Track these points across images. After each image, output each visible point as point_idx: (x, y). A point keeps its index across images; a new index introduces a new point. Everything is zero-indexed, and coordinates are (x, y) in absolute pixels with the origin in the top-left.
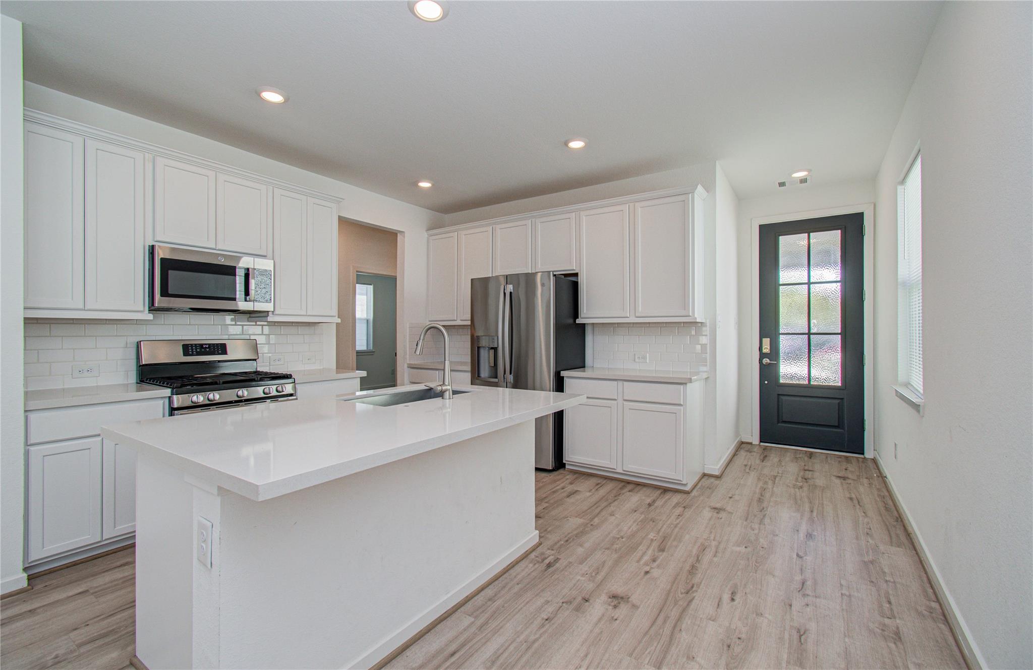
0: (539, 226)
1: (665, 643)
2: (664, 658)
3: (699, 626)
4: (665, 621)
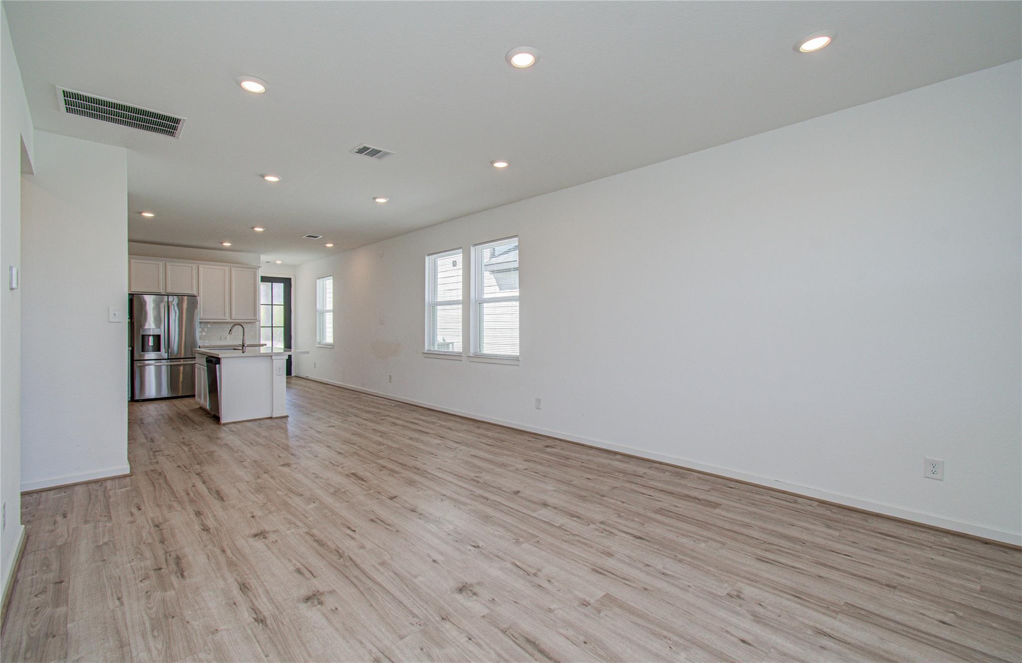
0: (169, 267)
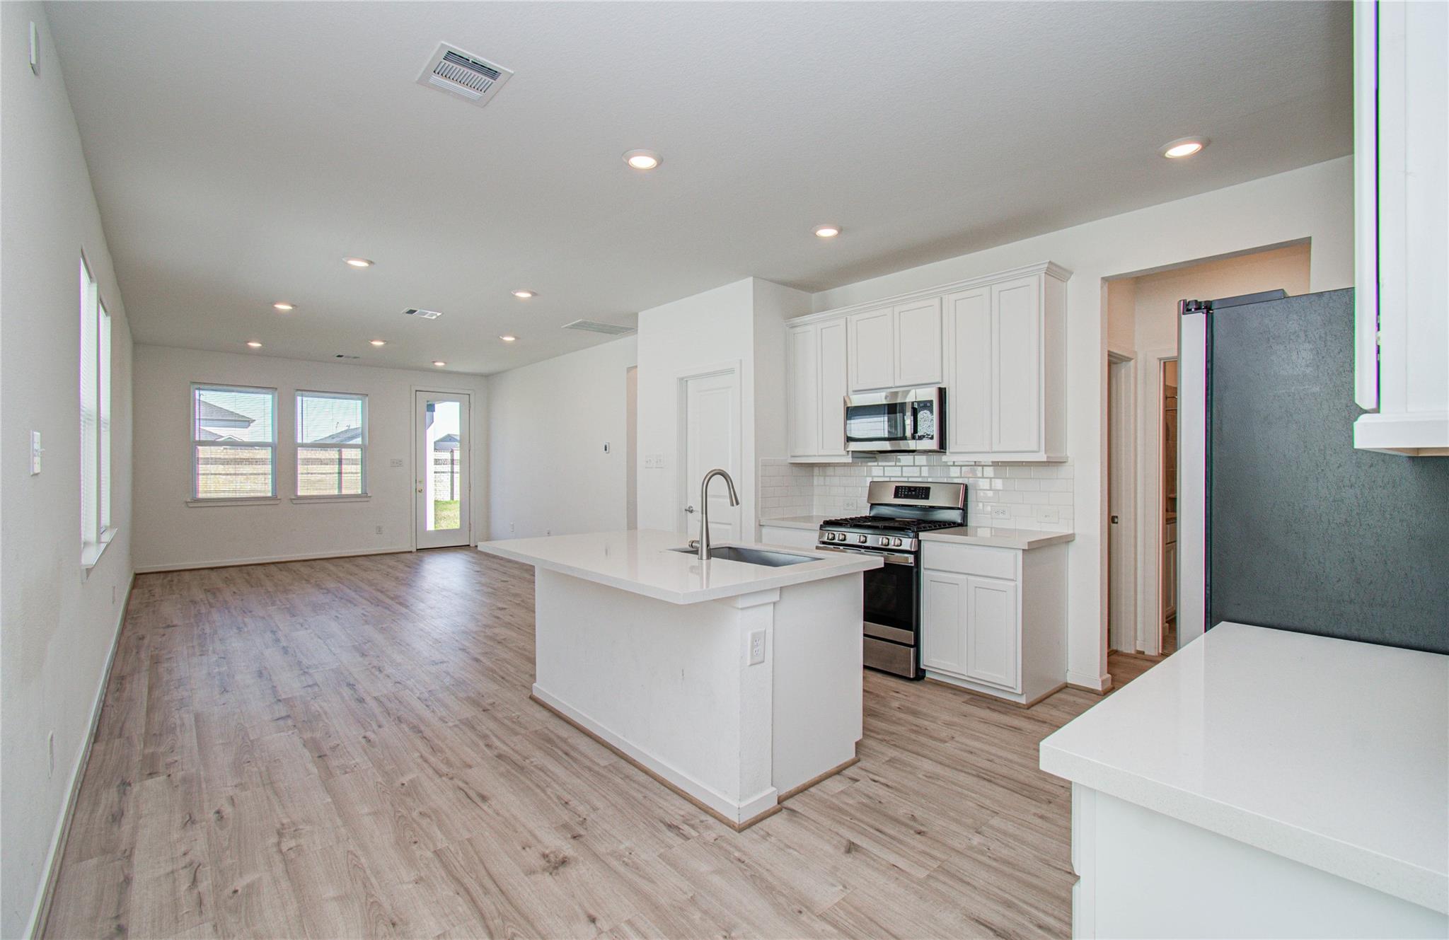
1: (455, 871)
2: (441, 860)
3: (445, 914)
4: (483, 886)
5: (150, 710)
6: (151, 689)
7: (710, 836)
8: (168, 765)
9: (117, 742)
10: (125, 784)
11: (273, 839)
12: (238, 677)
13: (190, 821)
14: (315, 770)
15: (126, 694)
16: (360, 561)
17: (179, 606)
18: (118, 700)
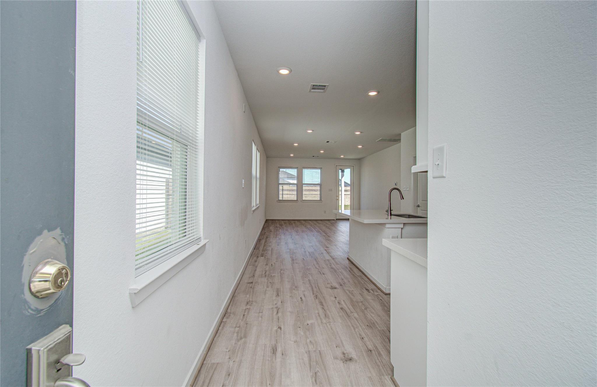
5: (264, 246)
6: (265, 242)
7: (376, 293)
8: (265, 256)
9: (258, 250)
10: (258, 257)
11: (280, 270)
12: (281, 243)
13: (267, 265)
14: (291, 262)
15: (260, 243)
16: (319, 221)
17: (274, 227)
18: (259, 243)
